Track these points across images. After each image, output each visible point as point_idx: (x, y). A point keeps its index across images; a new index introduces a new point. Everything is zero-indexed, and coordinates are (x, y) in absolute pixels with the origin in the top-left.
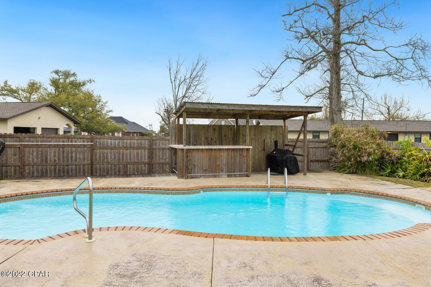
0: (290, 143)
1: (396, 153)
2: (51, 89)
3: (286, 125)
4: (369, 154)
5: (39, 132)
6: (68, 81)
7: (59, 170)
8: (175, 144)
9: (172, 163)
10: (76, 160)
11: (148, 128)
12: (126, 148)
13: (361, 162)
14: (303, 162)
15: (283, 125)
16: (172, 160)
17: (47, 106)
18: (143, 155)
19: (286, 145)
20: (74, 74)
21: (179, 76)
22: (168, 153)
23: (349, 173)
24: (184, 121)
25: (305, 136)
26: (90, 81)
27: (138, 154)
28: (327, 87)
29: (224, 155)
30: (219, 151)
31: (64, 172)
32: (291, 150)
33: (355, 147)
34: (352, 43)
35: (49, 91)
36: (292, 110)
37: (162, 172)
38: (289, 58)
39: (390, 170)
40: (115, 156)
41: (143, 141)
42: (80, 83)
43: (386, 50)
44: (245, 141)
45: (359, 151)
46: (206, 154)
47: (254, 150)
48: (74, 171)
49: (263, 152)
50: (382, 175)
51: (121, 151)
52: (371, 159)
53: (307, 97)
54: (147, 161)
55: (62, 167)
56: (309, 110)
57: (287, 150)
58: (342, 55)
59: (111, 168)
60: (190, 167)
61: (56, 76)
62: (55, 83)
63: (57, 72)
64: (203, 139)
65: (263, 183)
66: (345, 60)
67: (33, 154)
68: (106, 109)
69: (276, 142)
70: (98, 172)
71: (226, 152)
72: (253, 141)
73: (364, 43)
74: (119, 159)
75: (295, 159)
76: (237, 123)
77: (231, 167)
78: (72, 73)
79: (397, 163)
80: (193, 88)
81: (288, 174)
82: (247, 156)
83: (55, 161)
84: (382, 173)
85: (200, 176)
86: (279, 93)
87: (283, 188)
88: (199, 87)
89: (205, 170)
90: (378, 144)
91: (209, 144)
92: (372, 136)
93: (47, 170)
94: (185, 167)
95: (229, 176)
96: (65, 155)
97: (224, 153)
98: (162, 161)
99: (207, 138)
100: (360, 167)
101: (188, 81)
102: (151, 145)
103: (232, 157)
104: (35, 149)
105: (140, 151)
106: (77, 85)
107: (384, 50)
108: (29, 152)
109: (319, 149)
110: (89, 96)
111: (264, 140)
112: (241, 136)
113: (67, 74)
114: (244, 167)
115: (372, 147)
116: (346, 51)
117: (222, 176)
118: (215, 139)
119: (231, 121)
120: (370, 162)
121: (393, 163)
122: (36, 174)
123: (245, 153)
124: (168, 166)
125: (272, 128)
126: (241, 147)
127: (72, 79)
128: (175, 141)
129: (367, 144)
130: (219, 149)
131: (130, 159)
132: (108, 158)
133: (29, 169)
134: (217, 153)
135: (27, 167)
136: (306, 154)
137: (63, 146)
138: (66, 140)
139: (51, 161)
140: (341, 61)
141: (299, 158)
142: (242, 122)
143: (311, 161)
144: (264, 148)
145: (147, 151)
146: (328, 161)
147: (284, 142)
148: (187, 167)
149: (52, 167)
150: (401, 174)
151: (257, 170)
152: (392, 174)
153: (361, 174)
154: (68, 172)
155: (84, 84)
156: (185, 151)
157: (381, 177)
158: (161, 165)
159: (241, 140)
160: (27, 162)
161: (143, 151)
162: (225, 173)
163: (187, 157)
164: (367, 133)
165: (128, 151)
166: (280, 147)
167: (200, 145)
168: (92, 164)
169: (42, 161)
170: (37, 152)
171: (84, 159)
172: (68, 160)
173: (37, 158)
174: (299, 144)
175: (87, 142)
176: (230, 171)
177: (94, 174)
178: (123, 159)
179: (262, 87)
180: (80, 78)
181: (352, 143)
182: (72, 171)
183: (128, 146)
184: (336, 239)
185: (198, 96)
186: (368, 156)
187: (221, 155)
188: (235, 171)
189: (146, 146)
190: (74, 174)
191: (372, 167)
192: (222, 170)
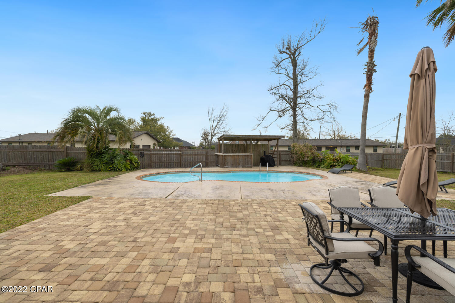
0: (272, 152)
1: (321, 157)
2: (141, 123)
3: (270, 144)
4: (308, 157)
5: (141, 147)
6: (150, 118)
7: (167, 165)
8: (218, 153)
9: (216, 161)
10: (174, 160)
11: (192, 143)
12: (196, 155)
13: (304, 161)
14: (277, 161)
15: (268, 144)
16: (216, 160)
17: (145, 134)
18: (203, 158)
19: (270, 153)
20: (153, 114)
21: (213, 116)
22: (214, 157)
23: (299, 166)
24: (223, 142)
25: (278, 149)
26: (162, 118)
27: (201, 158)
28: (291, 124)
29: (241, 157)
31: (168, 166)
32: (272, 155)
33: (301, 154)
34: (302, 103)
35: (141, 124)
36: (271, 137)
37: (212, 166)
38: (271, 110)
39: (318, 165)
40: (191, 158)
41: (203, 152)
42: (157, 119)
43: (318, 107)
44: (250, 151)
45: (303, 156)
47: (254, 156)
48: (173, 165)
49: (258, 156)
50: (314, 167)
51: (193, 156)
52: (308, 159)
53: (282, 129)
54: (205, 161)
55: (168, 163)
56: (279, 137)
57: (270, 156)
58: (297, 109)
59: (189, 164)
60: (225, 163)
61: (144, 116)
62: (143, 119)
63: (144, 113)
64: (230, 150)
65: (258, 169)
66: (298, 112)
67: (155, 158)
68: (172, 134)
69: (265, 152)
70: (183, 166)
72: (254, 152)
73: (308, 103)
74: (192, 160)
75: (273, 159)
76: (246, 143)
77: (244, 163)
78: (152, 113)
79: (322, 161)
80: (221, 122)
81: (268, 166)
82: (251, 158)
83: (165, 160)
84: (314, 166)
85: (230, 167)
86: (266, 128)
87: (266, 171)
88: (224, 122)
89: (232, 165)
90: (312, 153)
91: (233, 153)
92: (310, 149)
93: (161, 165)
94: (223, 163)
96: (169, 158)
98: (212, 161)
99: (232, 150)
100: (304, 163)
101: (218, 118)
102: (206, 154)
103: (244, 159)
104: (156, 156)
105: (202, 156)
106: (155, 120)
107: (317, 107)
108: (154, 156)
109: (286, 155)
110: (162, 126)
111: (259, 151)
112: (248, 149)
113: (149, 114)
114: (250, 163)
115: (309, 154)
116: (299, 107)
118: (236, 151)
119: (244, 142)
120: (308, 161)
121: (320, 162)
122: (157, 166)
123: (250, 157)
124: (214, 163)
125: (263, 145)
126: (248, 154)
127: (152, 117)
128: (218, 151)
129: (307, 152)
131: (197, 160)
132: (187, 159)
133: (154, 165)
134: (237, 157)
135: (153, 163)
136: (278, 157)
137: (168, 154)
139: (163, 161)
140: (297, 112)
141: (275, 159)
142: (248, 142)
143: (282, 161)
144: (259, 154)
145: (205, 156)
146: (289, 161)
147: (268, 151)
148: (224, 163)
149: (164, 164)
150: (322, 166)
151: (256, 165)
152: (319, 166)
153: (304, 166)
154: (170, 166)
155: (159, 120)
156: (223, 156)
157: (314, 168)
158: (211, 163)
159: (248, 150)
160: (153, 161)
161: (203, 156)
163: (224, 158)
164: (308, 148)
165: (197, 156)
166: (266, 154)
167: (229, 153)
168: (181, 162)
169: (159, 161)
170: (157, 156)
171: (177, 160)
172: (170, 161)
173: (157, 159)
174: (275, 153)
175: (179, 152)
176: (243, 165)
177: (182, 166)
178: (194, 160)
179: (258, 125)
180: (157, 116)
181: (300, 152)
182: (172, 165)
183: (197, 154)
184: (277, 182)
185: (224, 127)
186: (307, 158)
187: (239, 158)
188: (245, 165)
189: (205, 154)
190: (173, 167)
191: (309, 163)
192: (240, 165)
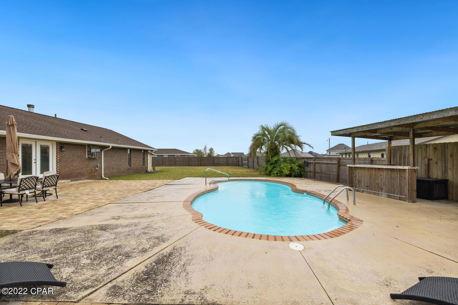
30: (378, 171)
31: (328, 178)
46: (367, 173)
55: (327, 175)
60: (355, 182)
67: (318, 168)
70: (341, 181)
71: (386, 172)
77: (390, 187)
85: (363, 191)
89: (367, 187)
93: (322, 176)
95: (389, 196)
96: (329, 169)
97: (384, 173)
103: (392, 178)
108: (317, 166)
117: (381, 195)
122: (319, 177)
130: (378, 168)
133: (317, 175)
134: (377, 172)
138: (329, 160)
156: (352, 169)
160: (316, 171)
162: (384, 192)
168: (338, 175)
169: (321, 171)
170: (320, 166)
171: (336, 172)
176: (390, 192)
182: (331, 178)
187: (381, 174)
188: (395, 193)
190: (332, 180)
192: (382, 190)
